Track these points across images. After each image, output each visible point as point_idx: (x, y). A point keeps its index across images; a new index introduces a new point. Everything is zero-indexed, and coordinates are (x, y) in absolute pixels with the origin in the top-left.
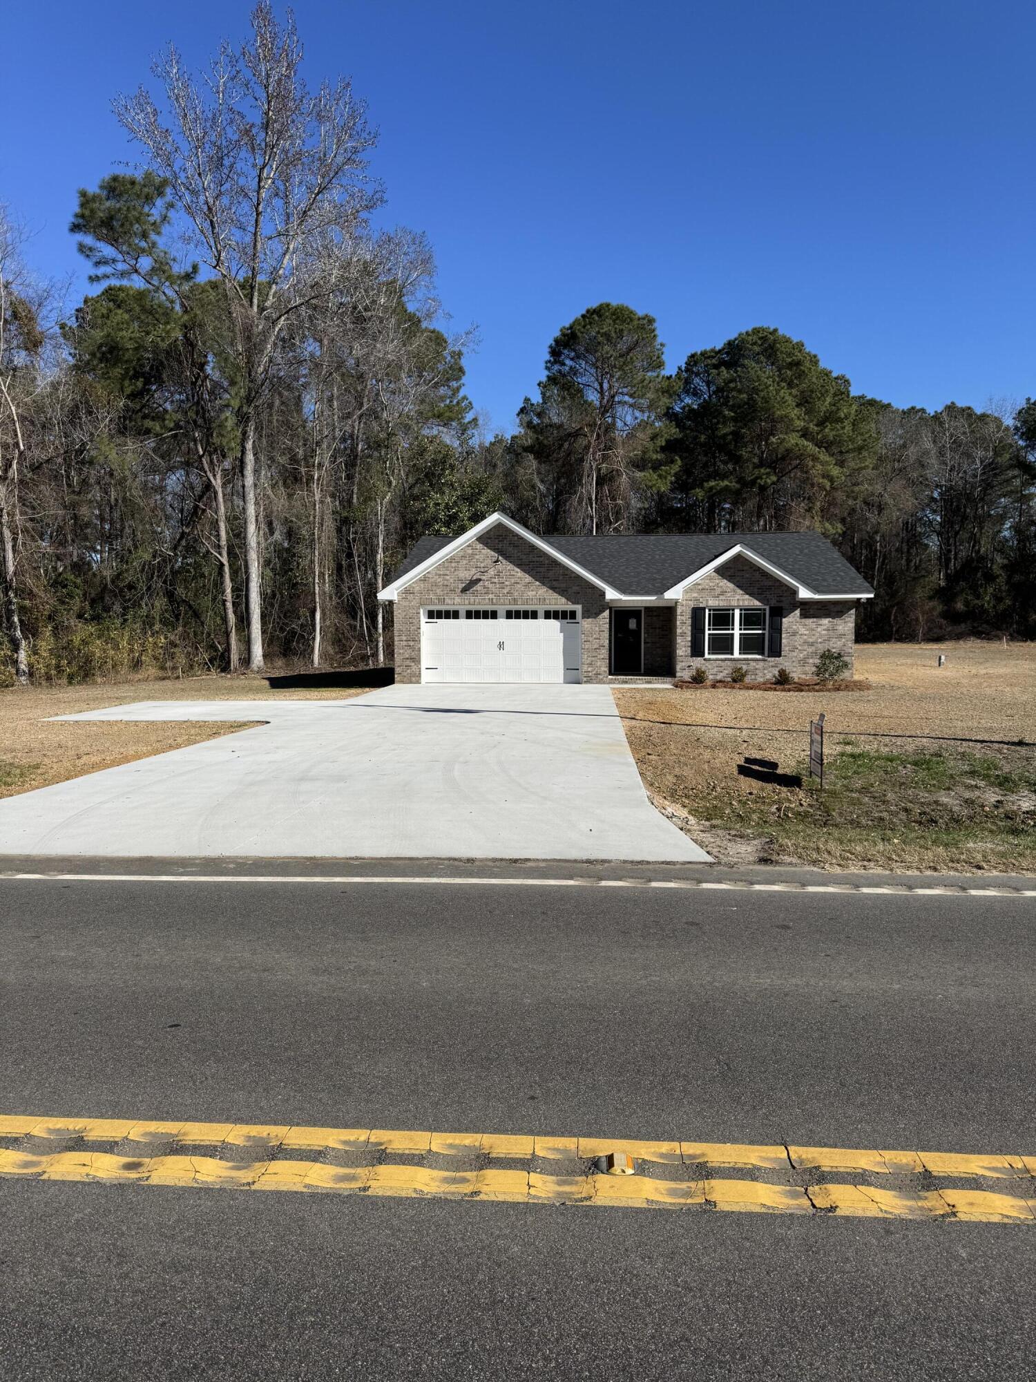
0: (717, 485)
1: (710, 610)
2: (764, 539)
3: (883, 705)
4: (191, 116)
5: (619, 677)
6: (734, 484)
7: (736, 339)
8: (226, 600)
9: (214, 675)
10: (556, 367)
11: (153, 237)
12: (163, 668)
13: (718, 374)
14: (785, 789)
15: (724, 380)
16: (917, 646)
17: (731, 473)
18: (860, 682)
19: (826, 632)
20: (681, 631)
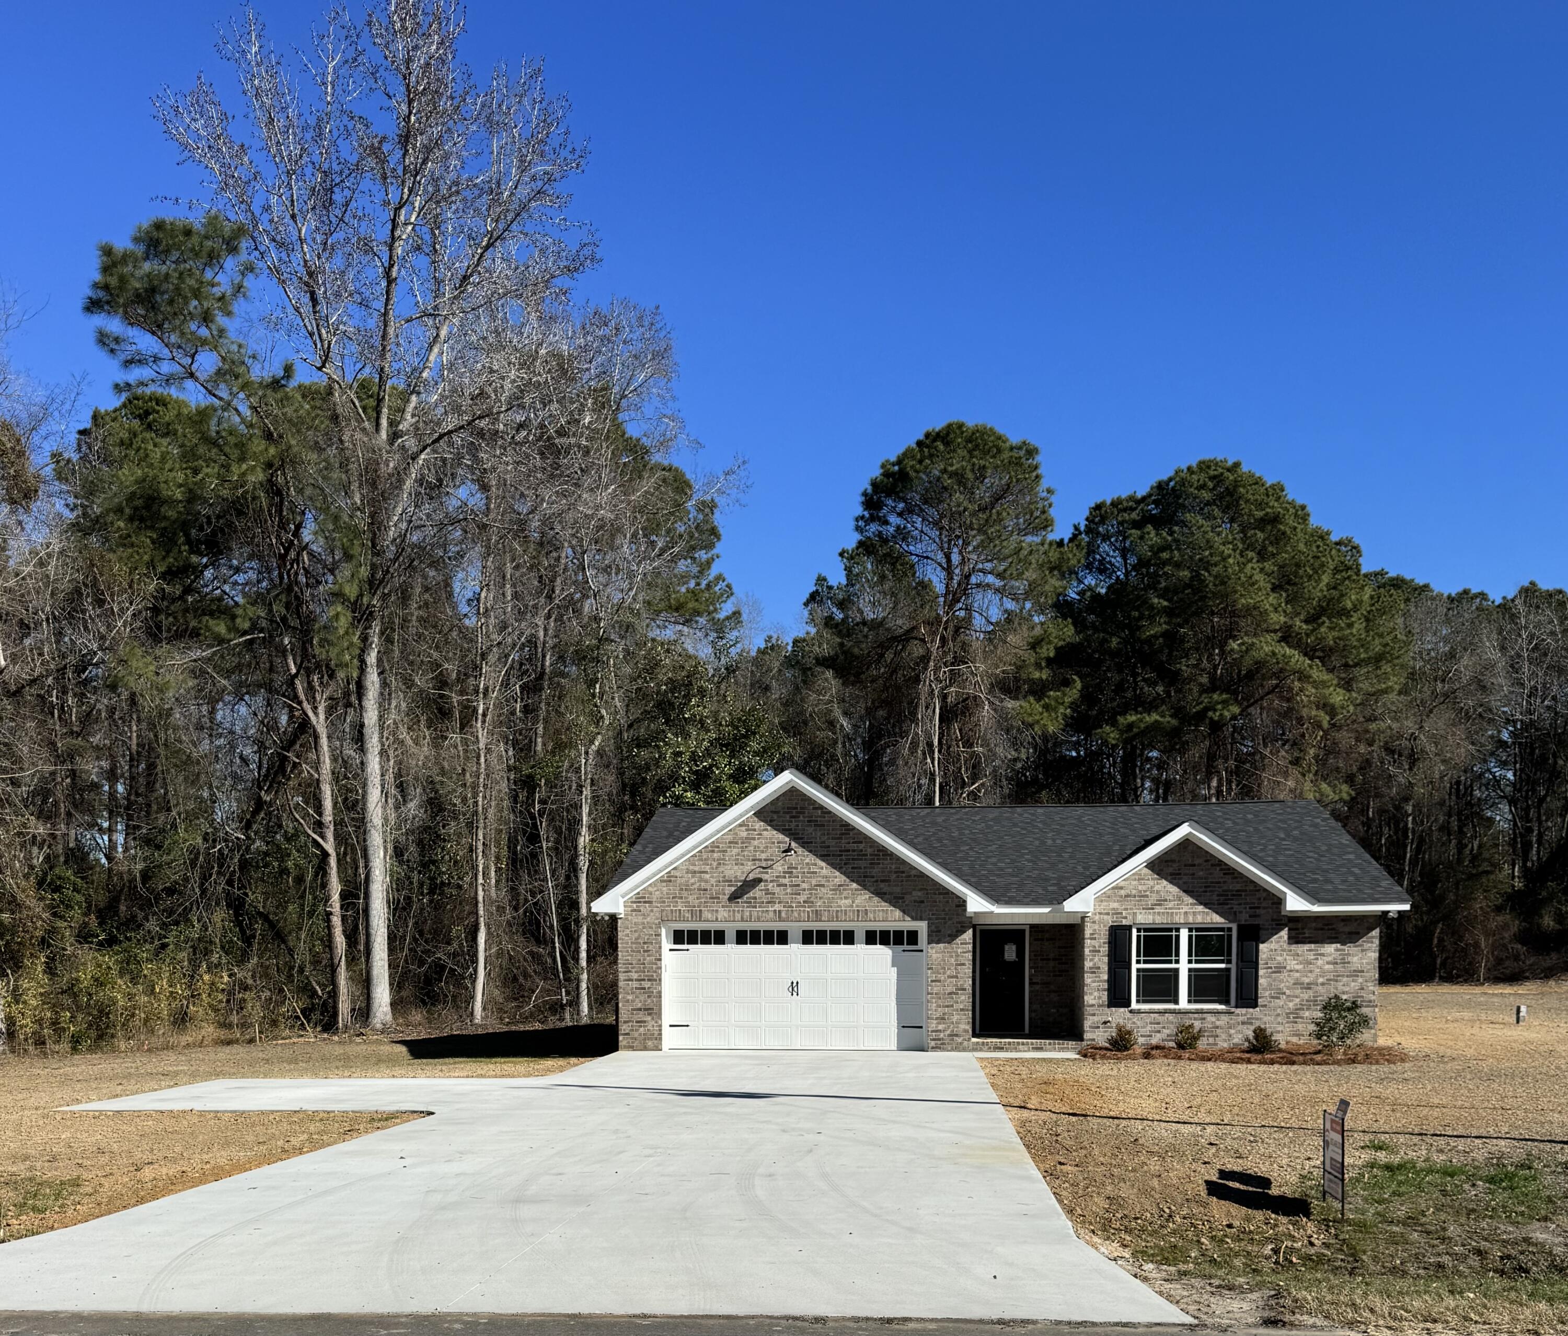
0: (1141, 720)
1: (1139, 930)
2: (1225, 813)
3: (1429, 1087)
4: (280, 123)
5: (989, 1040)
6: (1168, 719)
7: (1170, 479)
8: (331, 913)
9: (311, 1036)
10: (874, 527)
11: (221, 320)
12: (225, 1025)
13: (1141, 538)
14: (1284, 1219)
15: (1151, 547)
16: (1478, 990)
17: (1163, 702)
18: (1390, 1049)
19: (1331, 966)
20: (1091, 964)
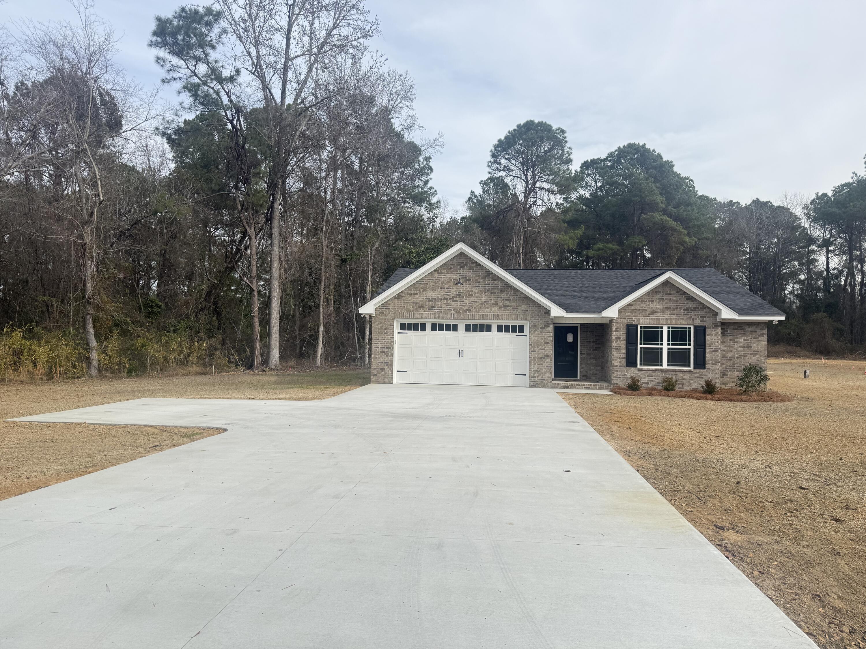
0: (604, 246)
1: (641, 328)
5: (563, 382)
7: (616, 151)
8: (254, 316)
9: (241, 371)
10: (494, 166)
11: (209, 50)
12: (202, 365)
19: (741, 349)
20: (616, 344)
